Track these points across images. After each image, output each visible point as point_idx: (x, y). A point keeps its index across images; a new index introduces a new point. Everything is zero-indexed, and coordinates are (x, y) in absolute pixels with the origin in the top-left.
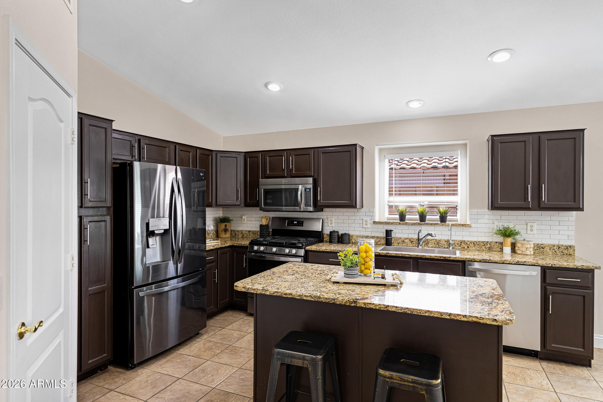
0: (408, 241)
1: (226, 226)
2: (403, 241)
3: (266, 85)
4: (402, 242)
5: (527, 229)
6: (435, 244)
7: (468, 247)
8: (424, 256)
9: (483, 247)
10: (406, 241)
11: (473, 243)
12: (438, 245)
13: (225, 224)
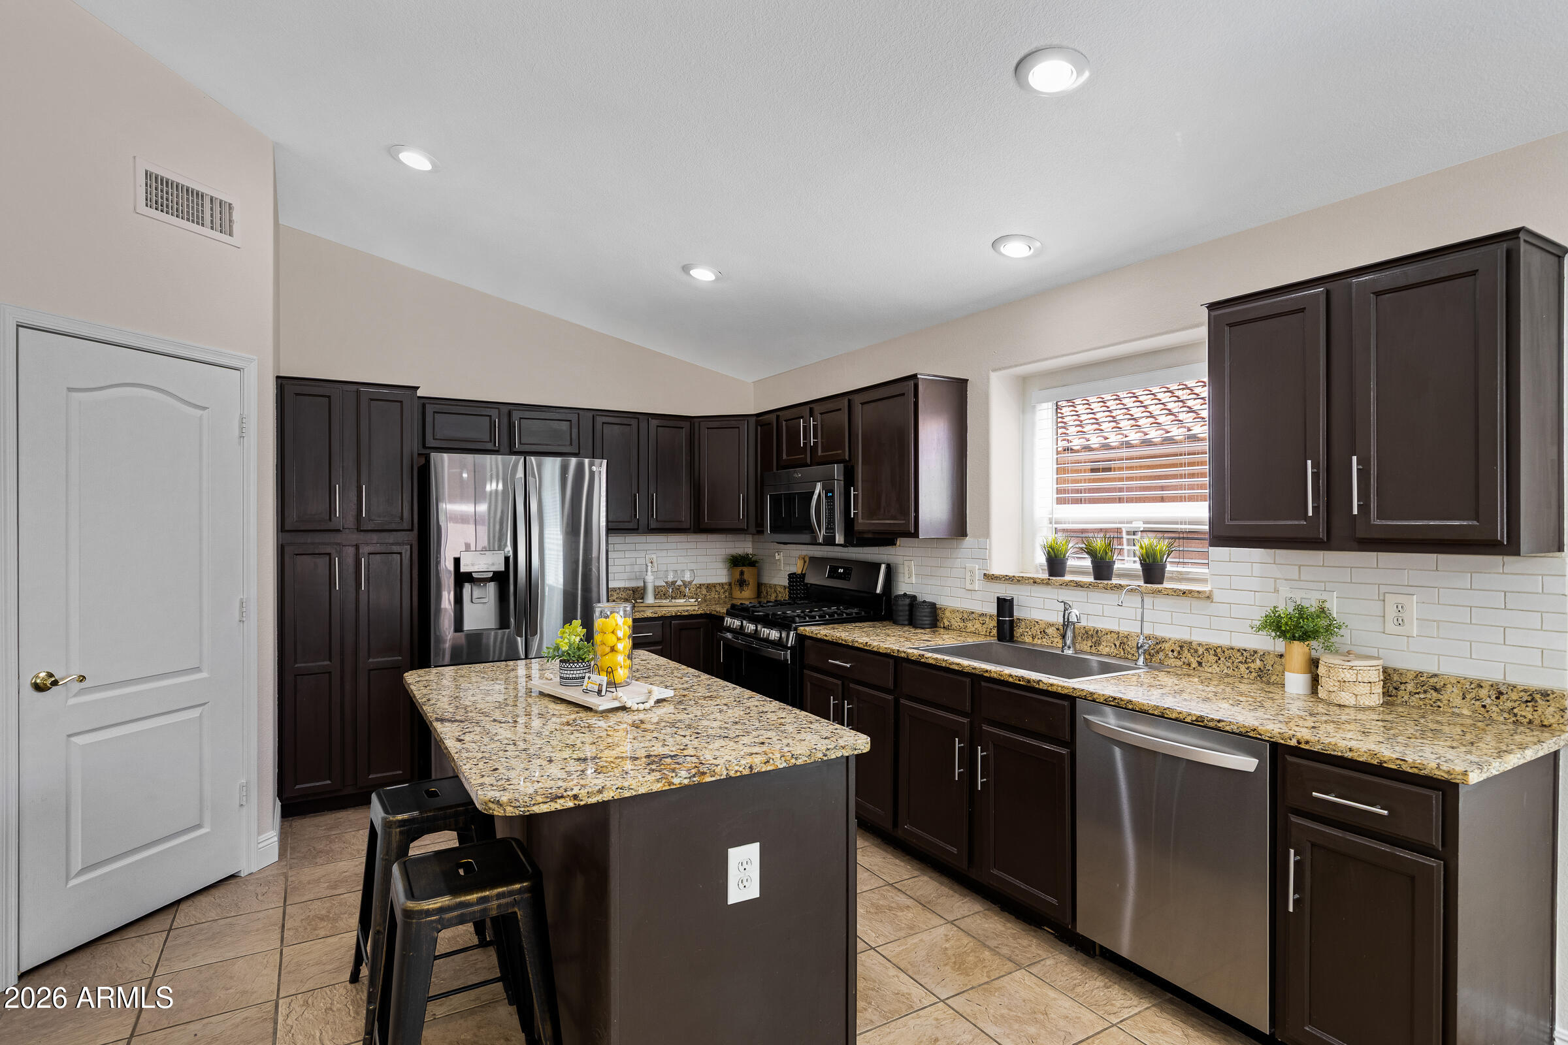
0: (1054, 632)
1: (742, 573)
2: (1044, 631)
3: (686, 269)
4: (1041, 632)
5: (1384, 617)
6: (1115, 646)
7: (1200, 664)
8: (987, 671)
9: (1243, 667)
10: (1050, 631)
11: (1212, 652)
12: (1123, 649)
13: (740, 569)
